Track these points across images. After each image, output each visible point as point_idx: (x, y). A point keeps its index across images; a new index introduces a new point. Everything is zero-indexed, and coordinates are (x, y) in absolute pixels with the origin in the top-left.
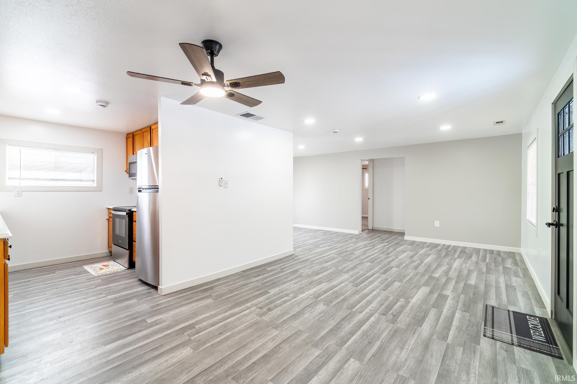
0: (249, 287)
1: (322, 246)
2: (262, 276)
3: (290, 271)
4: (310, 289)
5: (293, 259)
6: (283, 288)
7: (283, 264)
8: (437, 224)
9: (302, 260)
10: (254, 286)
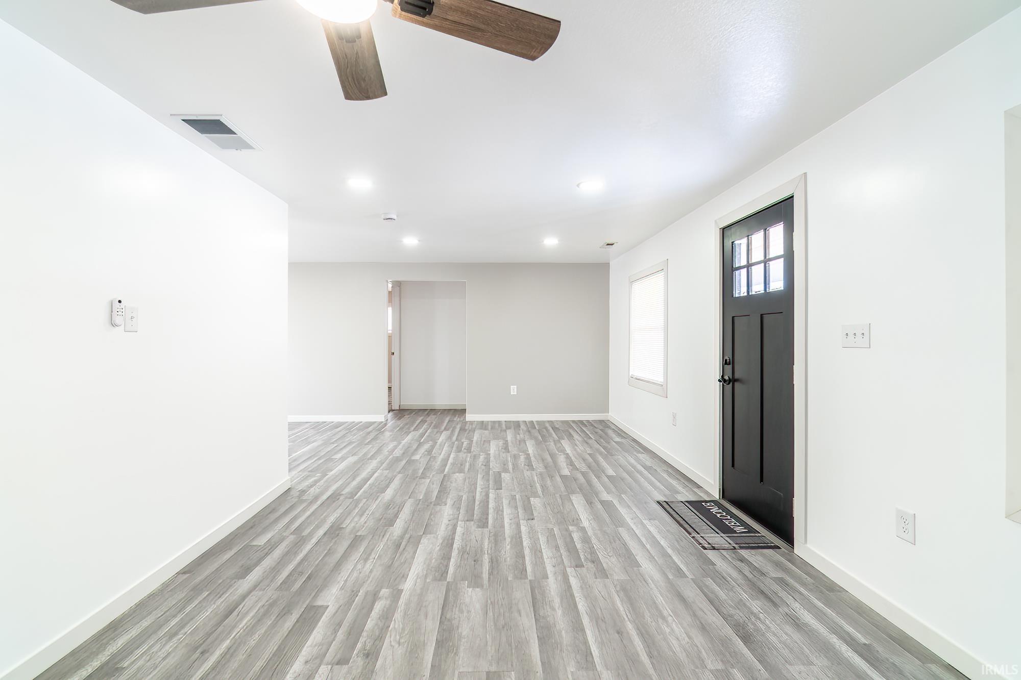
0: (247, 613)
1: (338, 456)
2: (258, 568)
3: (321, 532)
4: (409, 563)
5: (301, 501)
6: (346, 581)
7: (286, 520)
8: (514, 390)
9: (325, 497)
10: (260, 605)
